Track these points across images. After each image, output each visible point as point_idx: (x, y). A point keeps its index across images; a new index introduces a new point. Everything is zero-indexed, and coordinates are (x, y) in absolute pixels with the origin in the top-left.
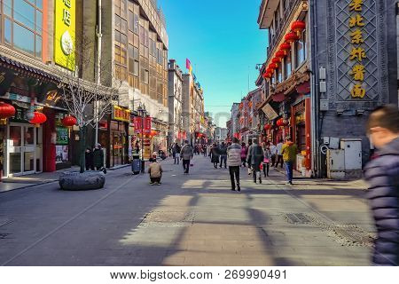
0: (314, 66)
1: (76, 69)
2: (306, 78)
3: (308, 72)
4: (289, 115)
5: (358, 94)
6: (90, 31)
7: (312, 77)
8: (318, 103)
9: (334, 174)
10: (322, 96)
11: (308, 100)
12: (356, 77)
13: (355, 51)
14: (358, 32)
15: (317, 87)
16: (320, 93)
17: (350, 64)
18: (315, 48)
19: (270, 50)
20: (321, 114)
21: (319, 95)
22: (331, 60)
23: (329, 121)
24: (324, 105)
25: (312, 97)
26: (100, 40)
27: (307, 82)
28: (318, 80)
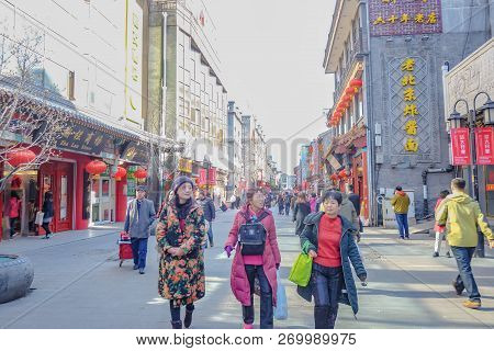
0: (369, 122)
1: (142, 121)
2: (362, 133)
3: (364, 127)
4: (351, 165)
5: (411, 147)
6: (155, 84)
7: (368, 132)
8: (374, 156)
9: (389, 223)
10: (378, 150)
11: (365, 153)
12: (410, 132)
13: (408, 108)
14: (410, 90)
15: (373, 142)
16: (375, 147)
17: (403, 119)
18: (370, 105)
19: (335, 96)
20: (377, 166)
21: (374, 149)
22: (385, 116)
23: (385, 172)
24: (380, 159)
25: (368, 151)
26: (164, 92)
27: (364, 137)
28: (373, 136)
